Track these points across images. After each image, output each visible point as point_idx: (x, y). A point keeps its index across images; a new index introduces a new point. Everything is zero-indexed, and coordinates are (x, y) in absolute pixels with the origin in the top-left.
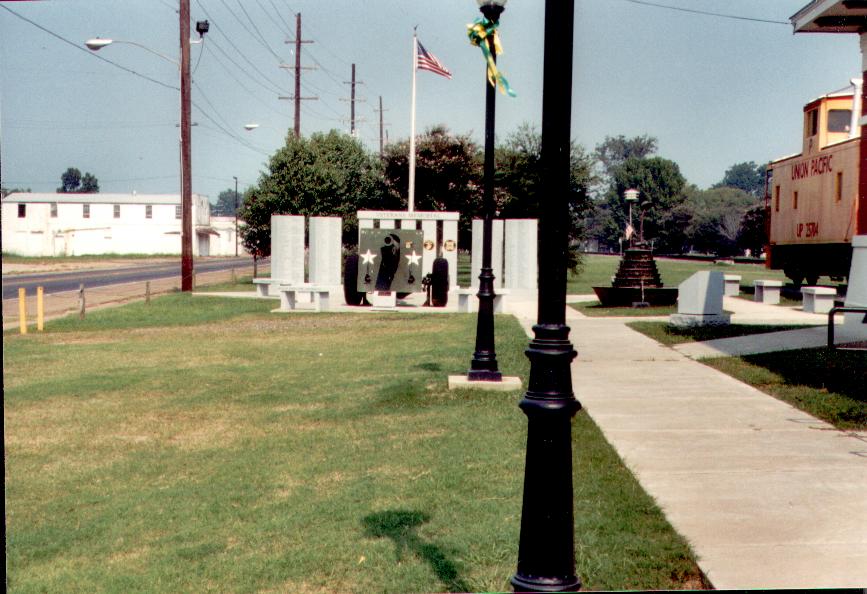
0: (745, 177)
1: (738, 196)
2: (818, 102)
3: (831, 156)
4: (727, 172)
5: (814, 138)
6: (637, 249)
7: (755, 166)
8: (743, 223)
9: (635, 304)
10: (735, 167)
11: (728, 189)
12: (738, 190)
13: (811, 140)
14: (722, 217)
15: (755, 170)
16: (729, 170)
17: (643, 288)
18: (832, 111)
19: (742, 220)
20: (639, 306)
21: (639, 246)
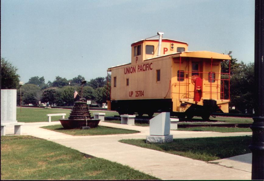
0: (35, 81)
1: (34, 87)
2: (142, 42)
3: (151, 63)
4: (29, 79)
5: (139, 56)
6: (81, 102)
7: (38, 78)
8: (43, 95)
9: (83, 127)
10: (32, 78)
11: (30, 84)
12: (34, 85)
13: (137, 58)
14: (35, 93)
15: (39, 79)
16: (30, 79)
17: (87, 120)
18: (147, 46)
19: (42, 94)
20: (85, 129)
21: (81, 100)
